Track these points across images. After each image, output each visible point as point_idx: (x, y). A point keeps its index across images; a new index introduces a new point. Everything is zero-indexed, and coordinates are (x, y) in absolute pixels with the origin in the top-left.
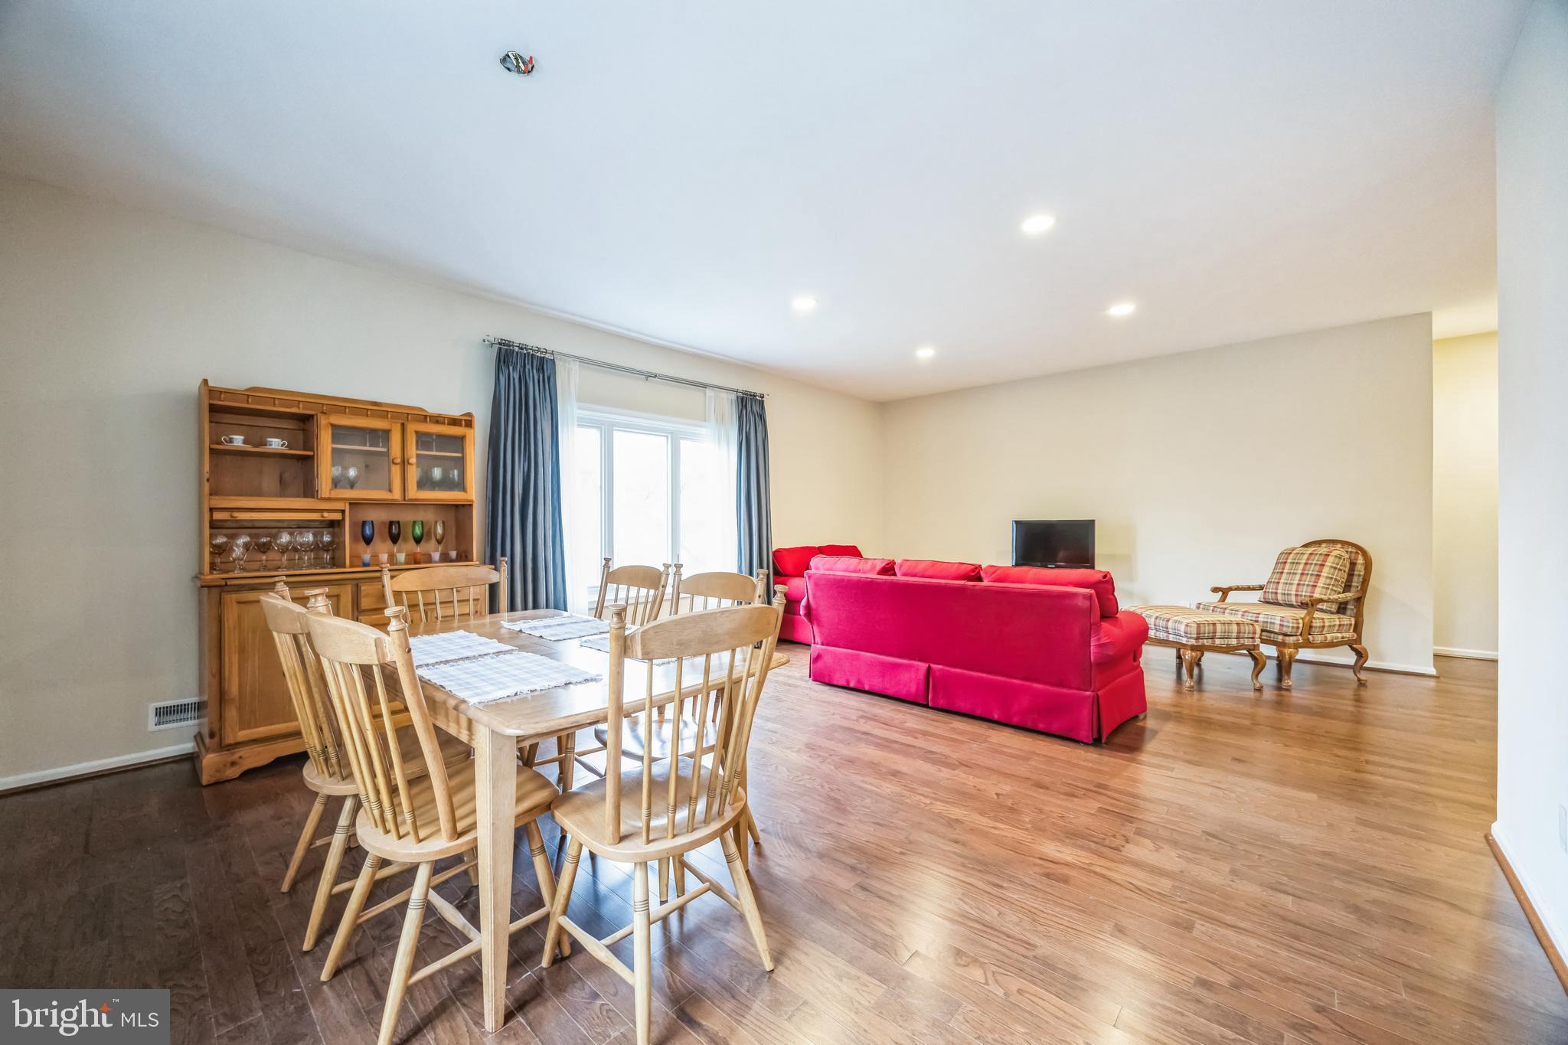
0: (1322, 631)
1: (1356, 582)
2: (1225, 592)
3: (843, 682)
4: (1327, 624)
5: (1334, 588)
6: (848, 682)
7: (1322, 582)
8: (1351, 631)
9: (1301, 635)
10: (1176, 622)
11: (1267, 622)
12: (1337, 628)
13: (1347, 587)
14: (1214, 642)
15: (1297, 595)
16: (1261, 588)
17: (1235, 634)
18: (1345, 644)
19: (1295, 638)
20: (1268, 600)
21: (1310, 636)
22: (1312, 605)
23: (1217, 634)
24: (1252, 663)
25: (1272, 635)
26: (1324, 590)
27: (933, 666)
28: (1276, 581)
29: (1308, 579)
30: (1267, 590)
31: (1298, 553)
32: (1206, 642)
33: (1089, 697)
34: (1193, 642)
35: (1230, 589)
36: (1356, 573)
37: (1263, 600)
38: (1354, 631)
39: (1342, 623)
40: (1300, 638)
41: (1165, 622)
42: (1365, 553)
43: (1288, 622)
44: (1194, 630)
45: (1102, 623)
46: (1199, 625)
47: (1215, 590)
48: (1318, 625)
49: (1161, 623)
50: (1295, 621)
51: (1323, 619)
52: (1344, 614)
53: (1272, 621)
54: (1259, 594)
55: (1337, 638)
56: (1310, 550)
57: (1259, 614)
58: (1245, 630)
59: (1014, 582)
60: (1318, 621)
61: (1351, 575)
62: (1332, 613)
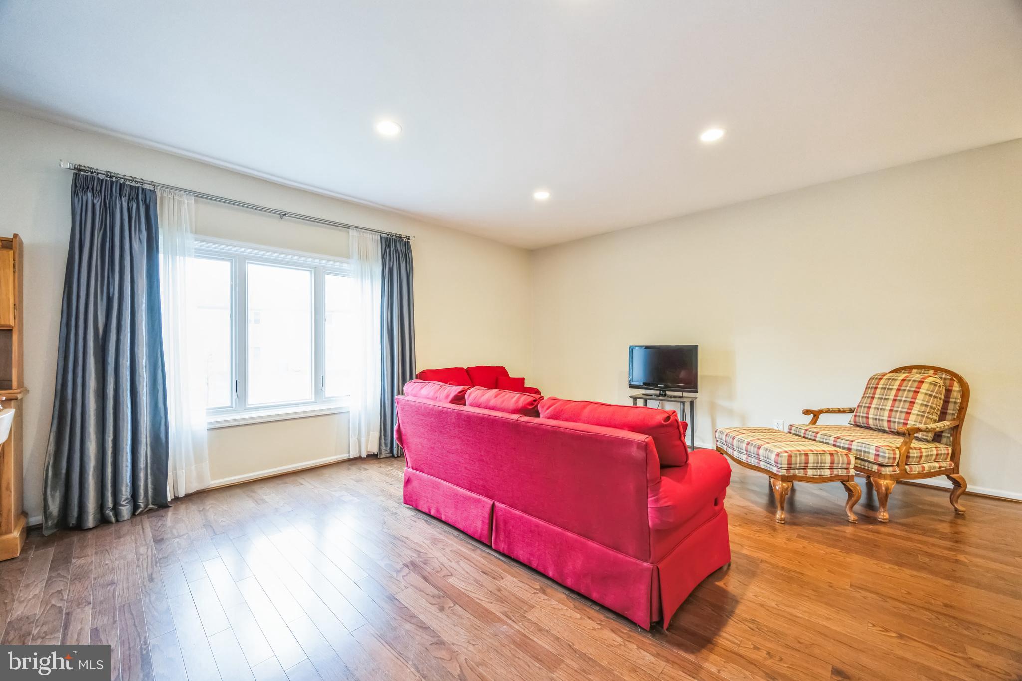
0: (919, 462)
1: (951, 409)
2: (816, 414)
3: (426, 510)
4: (924, 454)
5: (930, 416)
6: (430, 510)
7: (916, 409)
8: (948, 460)
9: (898, 465)
10: (767, 450)
11: (861, 451)
12: (934, 457)
13: (943, 416)
14: (806, 473)
15: (889, 421)
16: (851, 411)
17: (829, 465)
18: (942, 474)
19: (891, 469)
20: (858, 424)
21: (907, 467)
22: (909, 434)
23: (809, 465)
24: (846, 494)
25: (867, 464)
26: (920, 418)
27: (497, 504)
28: (867, 405)
29: (901, 406)
30: (858, 414)
31: (889, 379)
32: (798, 473)
33: (647, 569)
34: (784, 473)
35: (821, 411)
36: (951, 400)
37: (854, 423)
38: (952, 460)
39: (939, 452)
40: (897, 469)
41: (755, 449)
42: (960, 380)
43: (884, 452)
44: (784, 460)
45: (663, 478)
46: (790, 456)
47: (807, 412)
48: (915, 455)
49: (752, 449)
50: (892, 452)
51: (920, 449)
52: (939, 442)
53: (867, 450)
54: (849, 417)
55: (934, 468)
56: (902, 376)
57: (852, 441)
58: (839, 460)
59: (567, 420)
60: (915, 451)
61: (946, 402)
62: (928, 441)
